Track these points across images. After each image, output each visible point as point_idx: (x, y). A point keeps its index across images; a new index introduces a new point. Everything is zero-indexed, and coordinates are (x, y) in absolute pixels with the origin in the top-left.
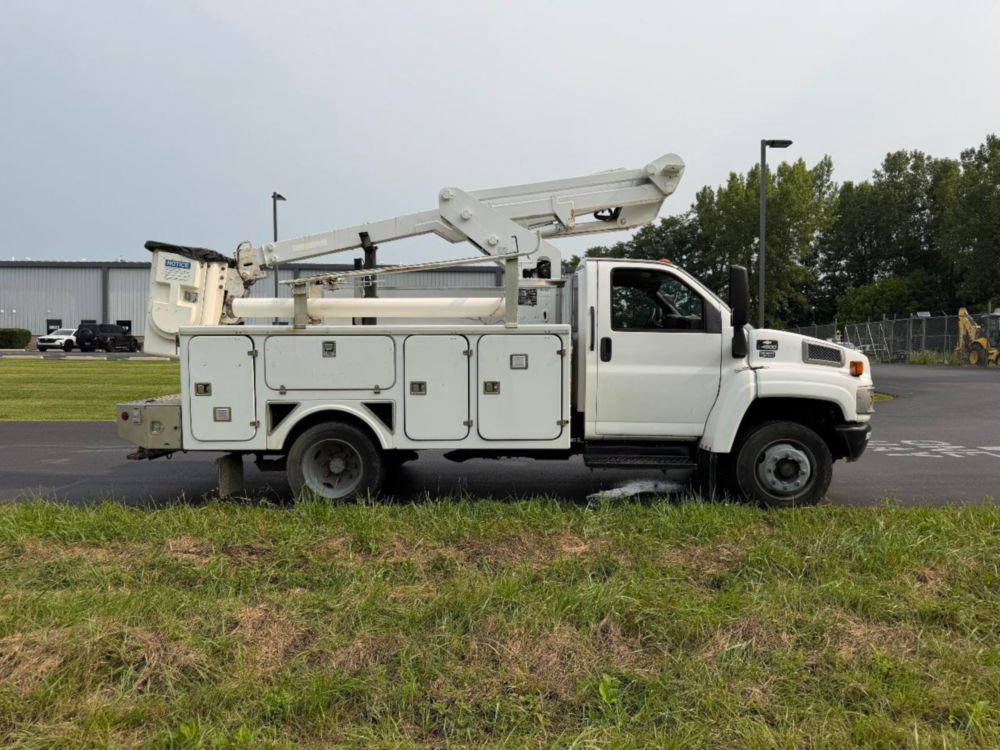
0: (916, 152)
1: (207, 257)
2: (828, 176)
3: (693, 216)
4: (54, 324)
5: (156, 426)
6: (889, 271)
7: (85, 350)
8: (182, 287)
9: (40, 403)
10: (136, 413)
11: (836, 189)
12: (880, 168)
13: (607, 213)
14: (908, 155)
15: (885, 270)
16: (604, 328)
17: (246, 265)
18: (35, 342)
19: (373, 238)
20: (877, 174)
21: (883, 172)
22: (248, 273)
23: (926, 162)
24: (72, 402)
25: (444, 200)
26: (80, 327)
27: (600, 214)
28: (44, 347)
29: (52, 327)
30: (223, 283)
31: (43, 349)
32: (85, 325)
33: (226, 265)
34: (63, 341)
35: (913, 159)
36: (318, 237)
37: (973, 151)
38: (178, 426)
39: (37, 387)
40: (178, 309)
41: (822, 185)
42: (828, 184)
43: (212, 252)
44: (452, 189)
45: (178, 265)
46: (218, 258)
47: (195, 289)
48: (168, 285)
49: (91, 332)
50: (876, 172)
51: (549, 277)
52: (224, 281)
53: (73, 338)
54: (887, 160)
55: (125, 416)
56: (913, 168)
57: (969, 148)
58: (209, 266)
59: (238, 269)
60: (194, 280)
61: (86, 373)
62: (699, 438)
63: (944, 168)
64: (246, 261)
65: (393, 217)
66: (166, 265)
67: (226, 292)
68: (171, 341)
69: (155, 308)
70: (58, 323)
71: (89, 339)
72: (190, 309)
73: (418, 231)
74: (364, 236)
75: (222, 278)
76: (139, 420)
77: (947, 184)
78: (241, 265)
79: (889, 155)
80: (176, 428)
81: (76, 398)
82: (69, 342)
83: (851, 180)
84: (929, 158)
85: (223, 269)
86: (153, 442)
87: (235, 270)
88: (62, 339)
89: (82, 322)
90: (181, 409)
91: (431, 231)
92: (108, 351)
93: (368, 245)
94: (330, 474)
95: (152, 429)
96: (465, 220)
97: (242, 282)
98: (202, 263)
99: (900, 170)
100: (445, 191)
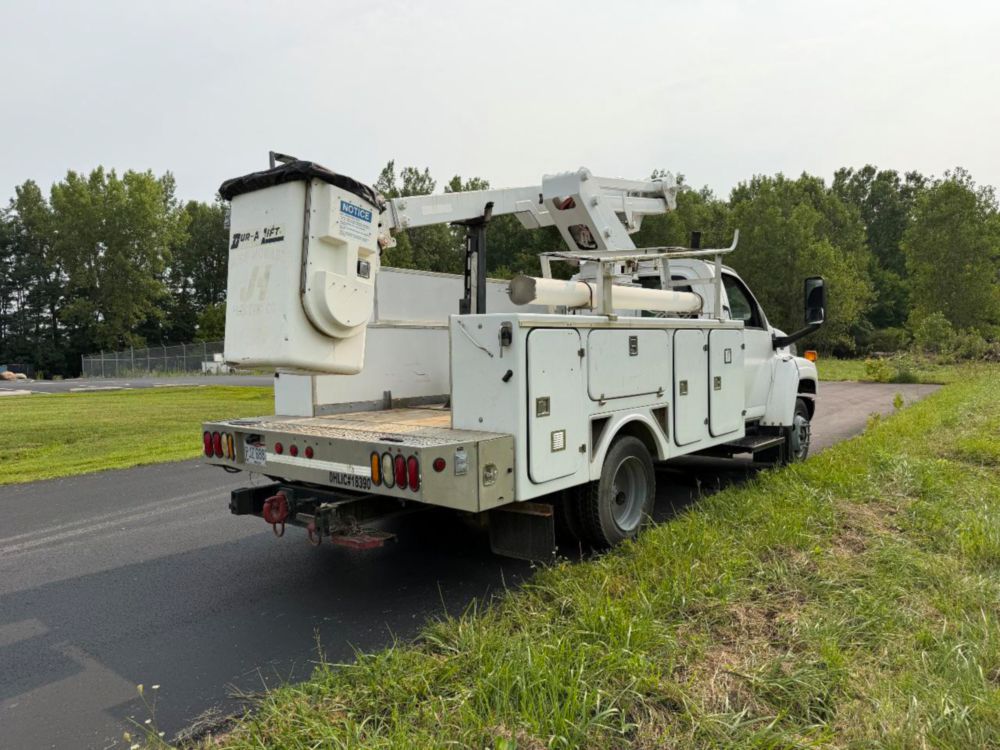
2: (172, 192)
3: (14, 213)
5: (490, 472)
25: (583, 179)
38: (512, 467)
42: (172, 200)
45: (355, 213)
48: (342, 245)
62: (762, 417)
66: (342, 209)
76: (467, 467)
80: (510, 471)
86: (486, 499)
90: (514, 440)
96: (594, 205)
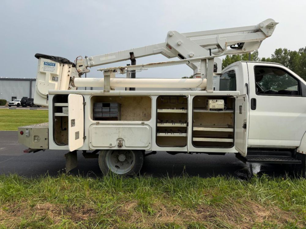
0: (285, 49)
1: (63, 61)
2: (257, 56)
4: (14, 98)
5: (36, 138)
6: (276, 86)
7: (23, 106)
8: (52, 74)
9: (4, 124)
10: (27, 131)
11: (260, 60)
12: (274, 54)
13: (236, 46)
14: (282, 50)
15: (274, 85)
16: (253, 94)
17: (79, 66)
18: (8, 103)
19: (135, 55)
20: (273, 55)
21: (274, 55)
22: (81, 70)
23: (288, 52)
24: (15, 124)
25: (170, 36)
26: (22, 99)
27: (233, 46)
28: (10, 105)
29: (13, 99)
30: (70, 73)
31: (10, 106)
32: (24, 99)
33: (71, 66)
34: (16, 104)
35: (284, 51)
36: (111, 55)
37: (303, 49)
38: (47, 138)
39: (4, 118)
40: (49, 84)
41: (255, 58)
42: (257, 58)
43: (65, 59)
44: (174, 31)
45: (49, 64)
46: (68, 62)
47: (57, 75)
48: (45, 74)
49: (25, 101)
50: (272, 55)
51: (216, 72)
52: (70, 72)
53: (20, 102)
54: (276, 51)
55: (22, 133)
56: (284, 54)
57: (302, 48)
58: (63, 66)
59: (76, 67)
60: (56, 72)
61: (22, 114)
62: (297, 147)
63: (294, 54)
64: (80, 64)
65: (144, 46)
66: (44, 64)
67: (71, 78)
68: (45, 98)
69: (39, 84)
70: (16, 98)
71: (25, 103)
72: (55, 84)
73: (155, 52)
74: (132, 54)
75: (69, 71)
76: (28, 135)
77: (296, 59)
78: (78, 66)
79: (276, 50)
80: (46, 139)
81: (17, 122)
82: (18, 104)
83: (264, 57)
84: (289, 51)
85: (70, 67)
86: (34, 145)
87: (75, 68)
88: (16, 103)
89: (23, 97)
90: (48, 130)
91: (161, 53)
92: (31, 107)
93: (133, 58)
94: (118, 161)
95: (35, 140)
96: (179, 45)
97: (78, 73)
98: (61, 64)
99: (280, 54)
100: (171, 32)
